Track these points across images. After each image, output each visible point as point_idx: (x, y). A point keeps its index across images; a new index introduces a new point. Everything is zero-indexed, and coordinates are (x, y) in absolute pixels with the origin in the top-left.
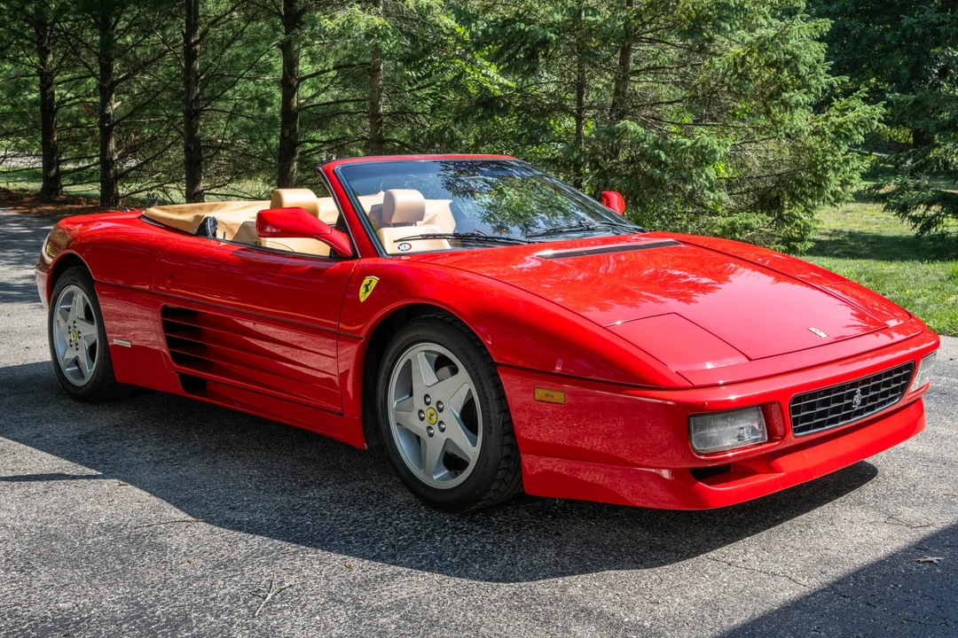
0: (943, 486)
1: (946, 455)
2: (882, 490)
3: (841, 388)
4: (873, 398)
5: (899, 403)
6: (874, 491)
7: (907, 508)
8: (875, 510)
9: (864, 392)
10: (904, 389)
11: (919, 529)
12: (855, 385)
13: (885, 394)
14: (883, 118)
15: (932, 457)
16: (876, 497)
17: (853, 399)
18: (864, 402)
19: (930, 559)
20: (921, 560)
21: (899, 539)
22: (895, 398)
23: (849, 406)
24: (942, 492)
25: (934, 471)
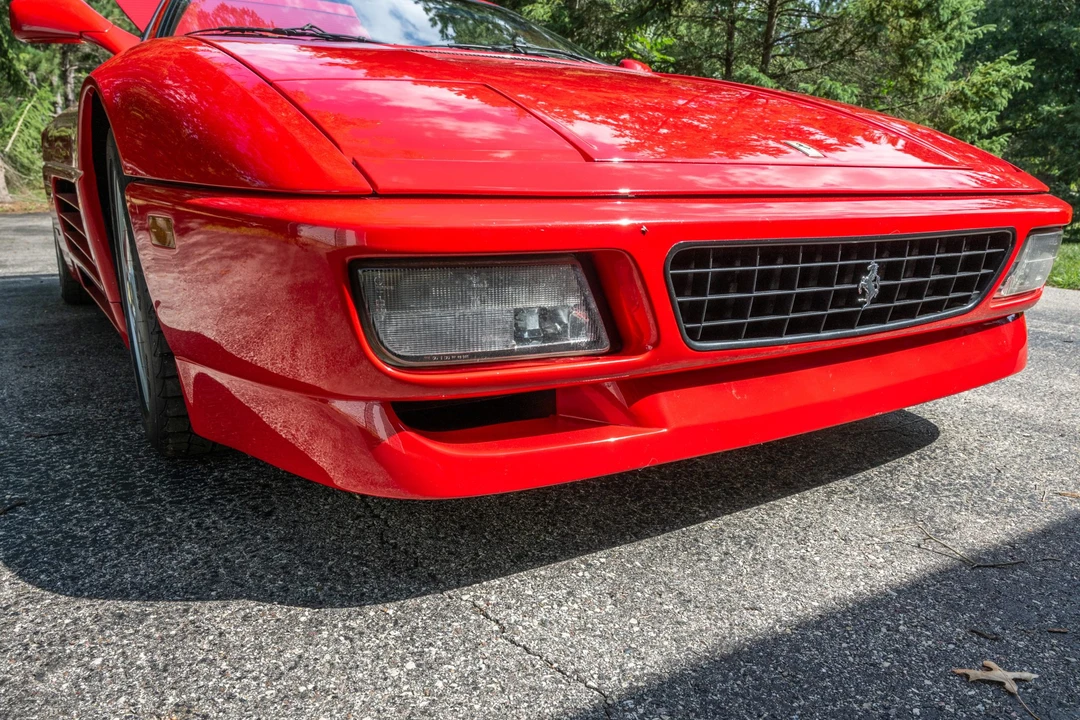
0: (1057, 475)
1: (1067, 422)
2: (936, 475)
3: (828, 252)
4: (914, 291)
5: (972, 312)
6: (919, 476)
7: (973, 517)
8: (905, 517)
9: (888, 271)
10: (986, 285)
11: (990, 571)
12: (864, 251)
13: (939, 287)
14: (1030, 76)
15: (1040, 422)
16: (918, 487)
17: (858, 282)
18: (885, 294)
19: (998, 674)
20: (975, 674)
21: (935, 596)
22: (966, 300)
23: (850, 297)
24: (1051, 488)
25: (1041, 446)
